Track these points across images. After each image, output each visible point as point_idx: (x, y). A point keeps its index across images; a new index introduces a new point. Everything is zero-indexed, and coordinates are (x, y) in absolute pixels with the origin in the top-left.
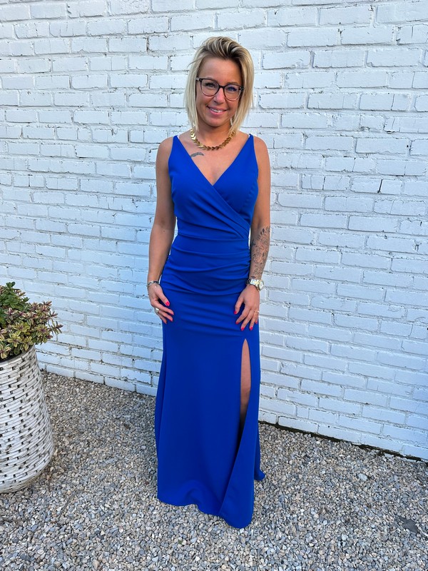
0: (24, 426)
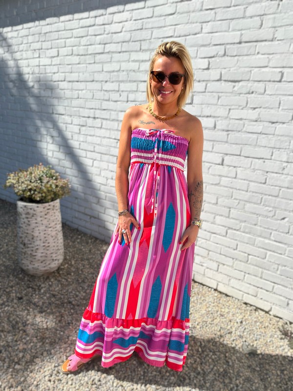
0: (46, 240)
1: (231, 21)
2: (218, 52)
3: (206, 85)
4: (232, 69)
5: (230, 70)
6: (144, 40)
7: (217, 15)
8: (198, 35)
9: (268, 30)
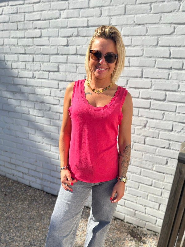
1: (80, 10)
2: (73, 33)
3: (67, 57)
4: (84, 46)
5: (82, 47)
6: (20, 22)
7: (70, 5)
8: (58, 20)
9: (106, 18)
